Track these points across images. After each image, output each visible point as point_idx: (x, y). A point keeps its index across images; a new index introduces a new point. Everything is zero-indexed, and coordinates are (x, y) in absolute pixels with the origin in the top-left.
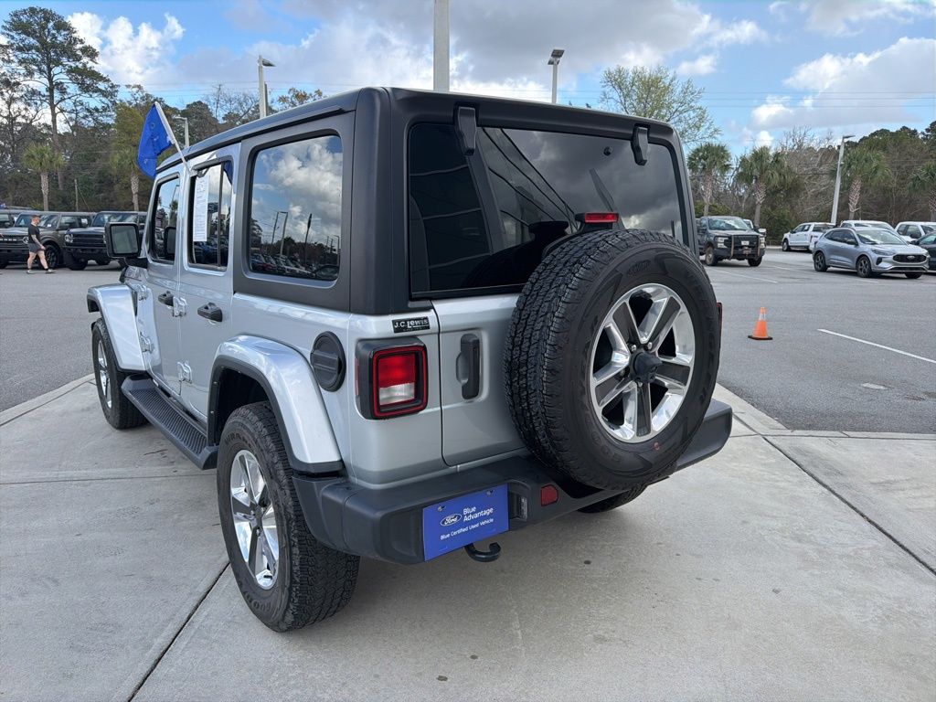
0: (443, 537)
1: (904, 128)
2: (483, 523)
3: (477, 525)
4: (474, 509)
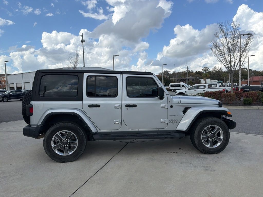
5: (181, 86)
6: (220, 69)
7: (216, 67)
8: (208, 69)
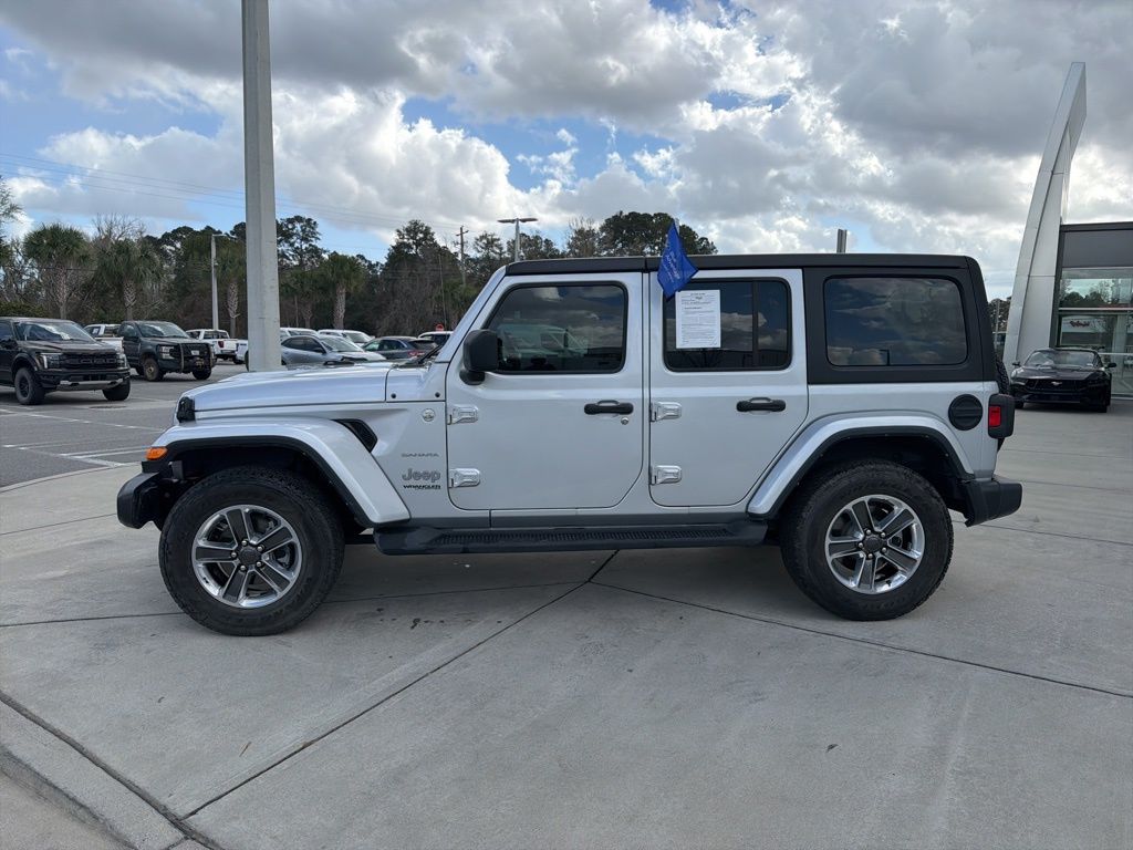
1: (208, 228)
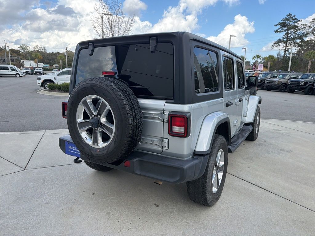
0: (69, 151)
2: (77, 153)
3: (76, 153)
4: (75, 148)
5: (9, 69)
6: (43, 48)
7: (38, 45)
8: (28, 48)
